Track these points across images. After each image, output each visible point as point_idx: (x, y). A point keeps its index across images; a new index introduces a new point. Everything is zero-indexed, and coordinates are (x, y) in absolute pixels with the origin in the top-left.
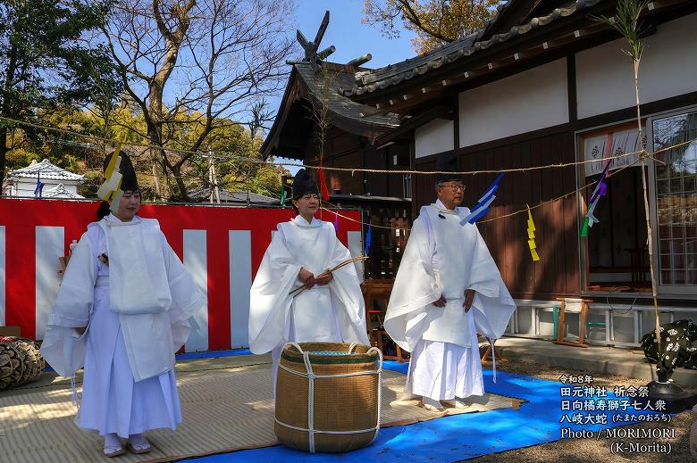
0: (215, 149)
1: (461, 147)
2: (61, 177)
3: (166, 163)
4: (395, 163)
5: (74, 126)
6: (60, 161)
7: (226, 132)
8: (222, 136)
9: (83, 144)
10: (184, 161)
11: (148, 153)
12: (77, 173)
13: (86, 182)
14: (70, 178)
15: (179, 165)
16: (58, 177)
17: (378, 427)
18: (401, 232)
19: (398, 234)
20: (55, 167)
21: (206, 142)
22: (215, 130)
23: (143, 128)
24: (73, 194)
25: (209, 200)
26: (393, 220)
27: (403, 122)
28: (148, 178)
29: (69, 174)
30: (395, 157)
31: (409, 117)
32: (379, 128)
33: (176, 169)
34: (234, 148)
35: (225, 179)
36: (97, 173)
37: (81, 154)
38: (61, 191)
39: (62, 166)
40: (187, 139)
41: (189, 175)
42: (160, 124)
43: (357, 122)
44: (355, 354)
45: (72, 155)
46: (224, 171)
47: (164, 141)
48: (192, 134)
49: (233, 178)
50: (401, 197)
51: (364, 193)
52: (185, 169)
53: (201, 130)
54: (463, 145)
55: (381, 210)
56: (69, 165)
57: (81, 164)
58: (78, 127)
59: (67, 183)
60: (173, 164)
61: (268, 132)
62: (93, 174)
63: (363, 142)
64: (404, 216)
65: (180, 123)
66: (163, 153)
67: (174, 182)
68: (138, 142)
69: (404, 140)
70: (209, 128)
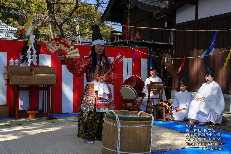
0: (79, 17)
1: (198, 18)
2: (7, 29)
3: (56, 23)
4: (166, 26)
5: (13, 4)
6: (6, 21)
7: (85, 9)
8: (83, 10)
9: (17, 13)
10: (64, 22)
11: (47, 18)
12: (14, 27)
13: (18, 31)
14: (10, 29)
15: (62, 24)
16: (5, 29)
17: (150, 152)
18: (167, 60)
19: (166, 61)
20: (4, 24)
21: (75, 13)
22: (80, 8)
23: (45, 6)
24: (12, 37)
25: (76, 42)
26: (164, 54)
27: (171, 6)
28: (48, 30)
29: (10, 27)
30: (166, 23)
31: (174, 3)
32: (159, 8)
33: (60, 26)
34: (88, 16)
35: (83, 32)
36: (23, 27)
37: (16, 18)
38: (7, 35)
39: (7, 23)
40: (65, 12)
41: (67, 29)
42: (53, 4)
43: (148, 5)
44: (141, 116)
45: (12, 18)
46: (83, 28)
47: (55, 12)
48: (68, 9)
49: (87, 31)
50: (168, 43)
51: (150, 40)
52: (65, 26)
53: (73, 7)
54: (200, 17)
55: (158, 49)
56: (10, 23)
57: (16, 23)
58: (15, 5)
59: (9, 31)
60: (59, 24)
61: (105, 9)
62: (21, 27)
63: (150, 15)
64: (170, 52)
65: (63, 4)
66: (55, 19)
67: (59, 33)
68: (43, 13)
69: (171, 14)
70: (77, 7)
